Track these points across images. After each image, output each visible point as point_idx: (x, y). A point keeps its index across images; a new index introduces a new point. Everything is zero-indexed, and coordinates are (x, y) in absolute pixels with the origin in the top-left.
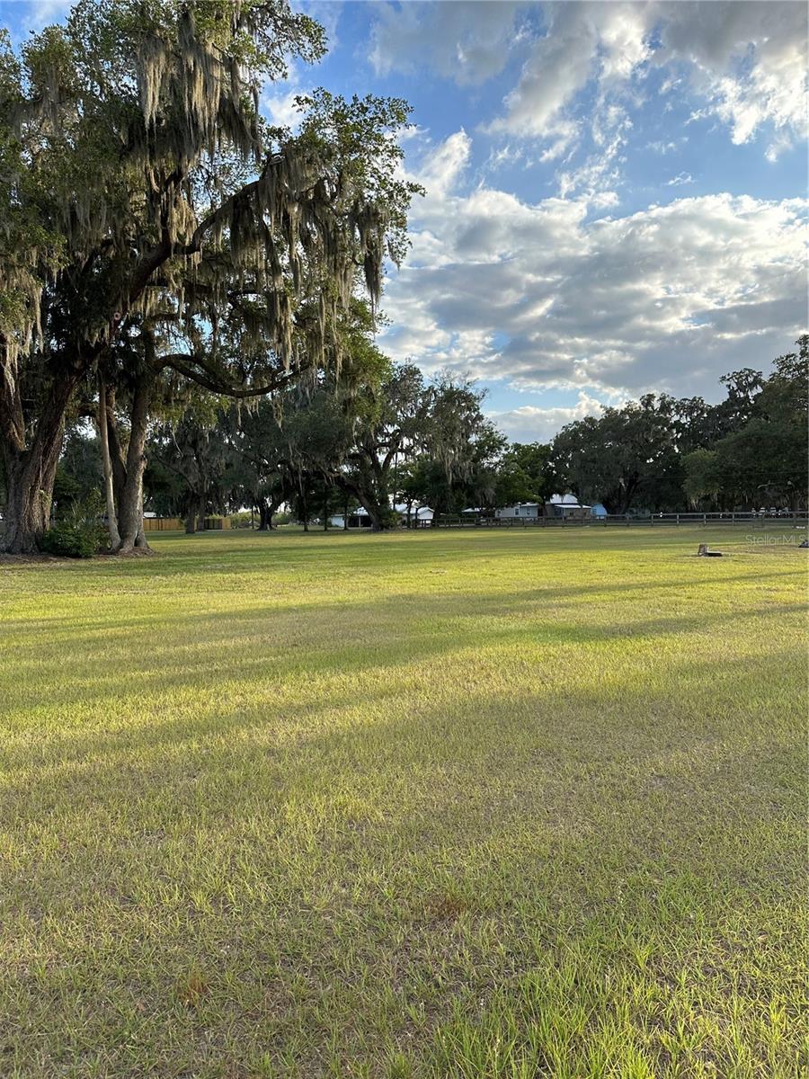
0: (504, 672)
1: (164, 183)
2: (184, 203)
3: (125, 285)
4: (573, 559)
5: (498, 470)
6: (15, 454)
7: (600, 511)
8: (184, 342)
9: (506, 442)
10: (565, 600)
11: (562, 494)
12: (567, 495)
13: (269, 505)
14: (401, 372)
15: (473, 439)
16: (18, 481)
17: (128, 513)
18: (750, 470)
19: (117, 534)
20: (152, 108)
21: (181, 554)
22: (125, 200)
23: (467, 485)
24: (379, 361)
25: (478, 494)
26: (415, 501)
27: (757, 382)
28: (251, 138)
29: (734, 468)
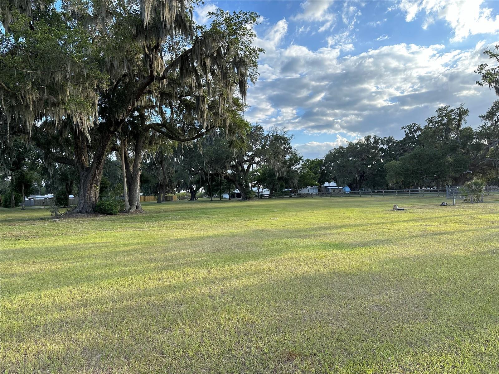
0: (307, 263)
1: (151, 50)
2: (159, 58)
3: (134, 94)
4: (335, 212)
5: (299, 171)
6: (83, 169)
7: (347, 189)
8: (157, 117)
9: (302, 158)
10: (333, 231)
11: (329, 182)
12: (331, 182)
13: (195, 189)
14: (254, 128)
15: (287, 157)
16: (85, 181)
17: (133, 194)
18: (416, 170)
19: (128, 204)
20: (147, 19)
21: (156, 212)
22: (133, 57)
23: (285, 178)
24: (245, 124)
25: (290, 182)
26: (261, 186)
27: (418, 129)
28: (189, 30)
29: (409, 169)
